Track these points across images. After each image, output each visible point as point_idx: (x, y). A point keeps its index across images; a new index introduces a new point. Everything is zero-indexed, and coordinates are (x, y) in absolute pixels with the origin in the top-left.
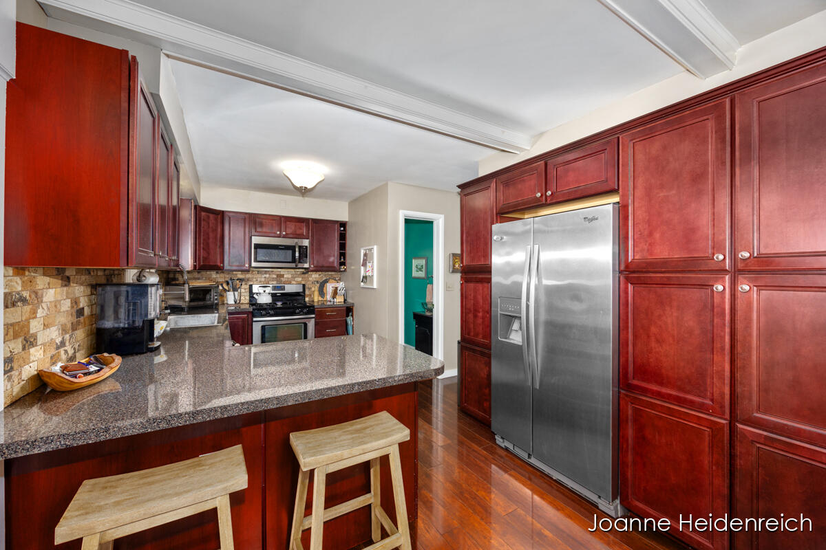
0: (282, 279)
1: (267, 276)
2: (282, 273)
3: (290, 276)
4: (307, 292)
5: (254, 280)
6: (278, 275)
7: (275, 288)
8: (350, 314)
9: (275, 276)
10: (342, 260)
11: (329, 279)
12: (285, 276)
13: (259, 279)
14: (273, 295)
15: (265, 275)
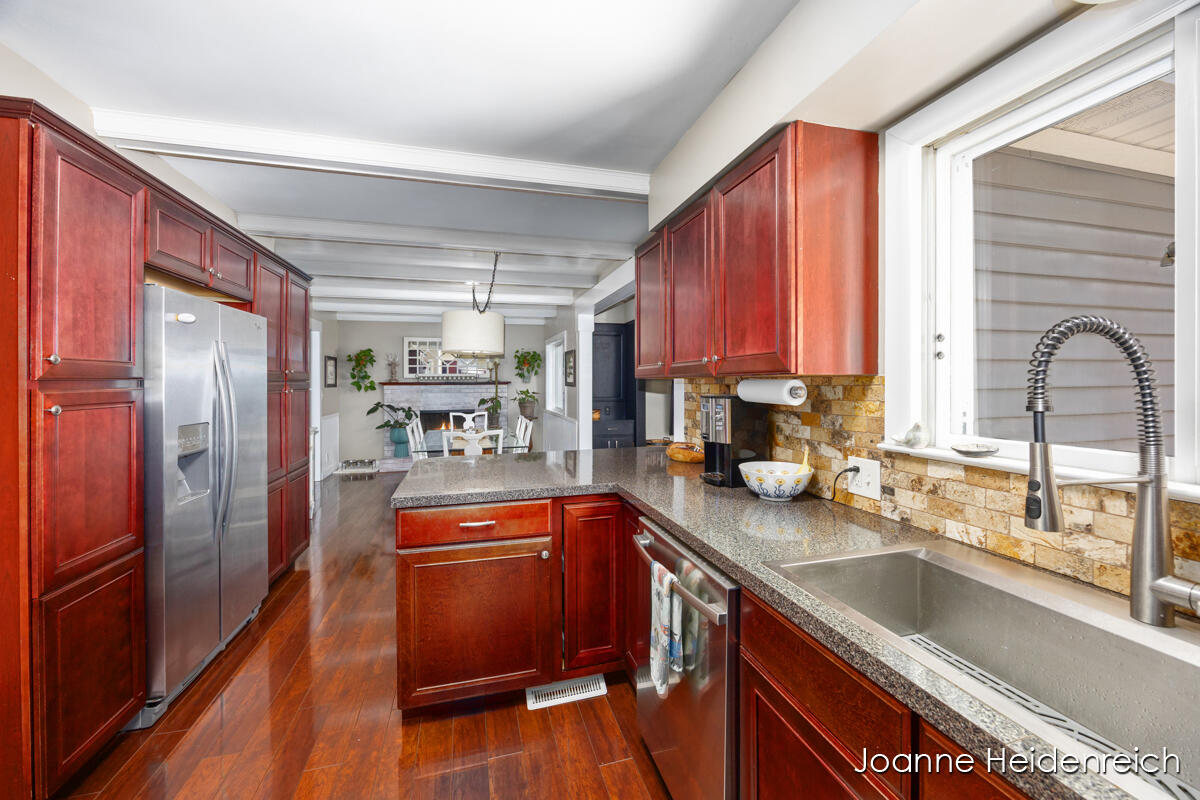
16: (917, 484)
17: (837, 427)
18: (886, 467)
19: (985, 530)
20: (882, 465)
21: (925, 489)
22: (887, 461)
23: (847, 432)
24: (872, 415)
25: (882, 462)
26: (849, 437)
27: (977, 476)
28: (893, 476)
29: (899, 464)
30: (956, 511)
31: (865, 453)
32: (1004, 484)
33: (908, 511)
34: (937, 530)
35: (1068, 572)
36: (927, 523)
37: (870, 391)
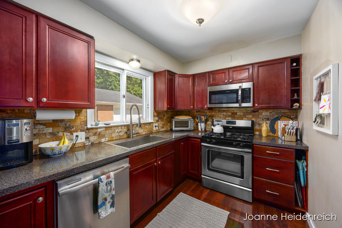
0: (236, 116)
1: (225, 113)
2: (235, 111)
3: (242, 114)
4: (257, 127)
5: (217, 116)
6: (232, 113)
7: (228, 122)
8: (303, 157)
9: (230, 114)
10: (296, 97)
11: (281, 117)
12: (238, 114)
13: (219, 116)
14: (225, 128)
15: (223, 113)
16: (95, 134)
17: (68, 125)
18: (87, 133)
19: (108, 138)
20: (85, 133)
21: (97, 134)
22: (87, 131)
23: (72, 126)
24: (82, 120)
25: (85, 132)
26: (73, 128)
27: (107, 129)
28: (89, 134)
29: (90, 131)
30: (104, 136)
31: (79, 131)
32: (111, 129)
33: (93, 141)
34: (100, 142)
35: (119, 138)
36: (98, 141)
37: (81, 114)
